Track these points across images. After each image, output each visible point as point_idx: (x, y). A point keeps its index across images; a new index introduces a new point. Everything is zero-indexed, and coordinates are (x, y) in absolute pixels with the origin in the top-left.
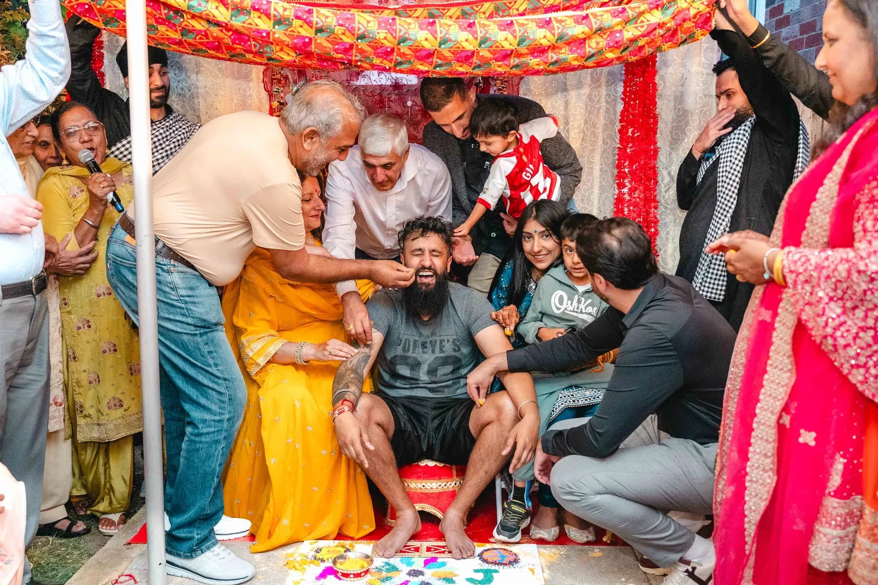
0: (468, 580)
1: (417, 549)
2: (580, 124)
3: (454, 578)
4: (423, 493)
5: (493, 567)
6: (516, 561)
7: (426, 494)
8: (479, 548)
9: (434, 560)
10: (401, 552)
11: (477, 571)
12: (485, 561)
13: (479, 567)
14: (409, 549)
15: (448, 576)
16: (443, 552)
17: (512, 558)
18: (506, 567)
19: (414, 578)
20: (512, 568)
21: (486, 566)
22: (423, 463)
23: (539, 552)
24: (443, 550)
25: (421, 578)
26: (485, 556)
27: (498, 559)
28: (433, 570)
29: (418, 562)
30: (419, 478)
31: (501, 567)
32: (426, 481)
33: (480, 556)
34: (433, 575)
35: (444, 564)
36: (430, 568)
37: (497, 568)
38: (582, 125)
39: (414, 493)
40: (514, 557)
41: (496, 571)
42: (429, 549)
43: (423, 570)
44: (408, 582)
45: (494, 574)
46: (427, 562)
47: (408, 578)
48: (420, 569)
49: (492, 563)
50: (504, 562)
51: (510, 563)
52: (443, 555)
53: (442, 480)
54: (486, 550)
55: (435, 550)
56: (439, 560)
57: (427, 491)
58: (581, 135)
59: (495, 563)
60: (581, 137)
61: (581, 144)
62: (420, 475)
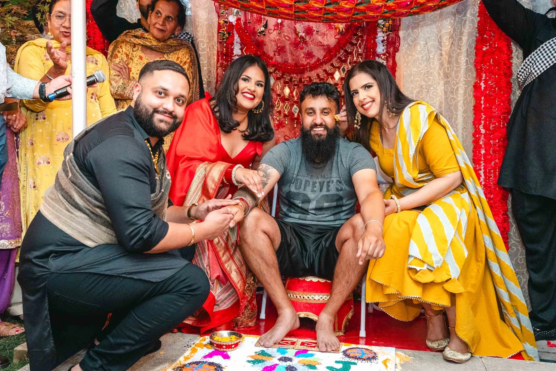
0: (328, 368)
1: (293, 343)
2: (451, 31)
3: (317, 366)
4: (307, 303)
5: (353, 361)
6: (374, 357)
7: (310, 304)
8: (344, 347)
9: (305, 351)
10: (279, 344)
11: (337, 362)
12: (348, 356)
13: (341, 360)
14: (287, 343)
15: (312, 364)
16: (314, 347)
17: (371, 356)
18: (364, 362)
19: (283, 362)
20: (369, 363)
21: (347, 359)
22: (308, 279)
23: (396, 354)
24: (314, 345)
25: (288, 363)
26: (348, 352)
27: (358, 355)
28: (301, 359)
29: (290, 352)
30: (304, 291)
31: (360, 361)
32: (310, 293)
33: (344, 352)
34: (299, 362)
35: (312, 355)
36: (299, 357)
37: (356, 361)
38: (452, 33)
39: (301, 303)
40: (373, 355)
41: (355, 364)
42: (303, 344)
43: (292, 357)
44: (277, 365)
45: (352, 366)
46: (297, 354)
47: (277, 362)
48: (290, 357)
49: (353, 357)
50: (364, 358)
51: (369, 359)
52: (313, 349)
53: (323, 294)
54: (350, 349)
55: (308, 344)
56: (309, 352)
57: (311, 302)
58: (451, 40)
59: (356, 358)
60: (451, 42)
61: (451, 48)
62: (306, 288)
